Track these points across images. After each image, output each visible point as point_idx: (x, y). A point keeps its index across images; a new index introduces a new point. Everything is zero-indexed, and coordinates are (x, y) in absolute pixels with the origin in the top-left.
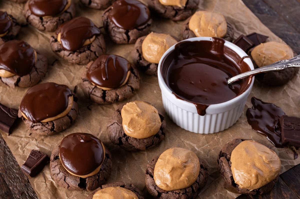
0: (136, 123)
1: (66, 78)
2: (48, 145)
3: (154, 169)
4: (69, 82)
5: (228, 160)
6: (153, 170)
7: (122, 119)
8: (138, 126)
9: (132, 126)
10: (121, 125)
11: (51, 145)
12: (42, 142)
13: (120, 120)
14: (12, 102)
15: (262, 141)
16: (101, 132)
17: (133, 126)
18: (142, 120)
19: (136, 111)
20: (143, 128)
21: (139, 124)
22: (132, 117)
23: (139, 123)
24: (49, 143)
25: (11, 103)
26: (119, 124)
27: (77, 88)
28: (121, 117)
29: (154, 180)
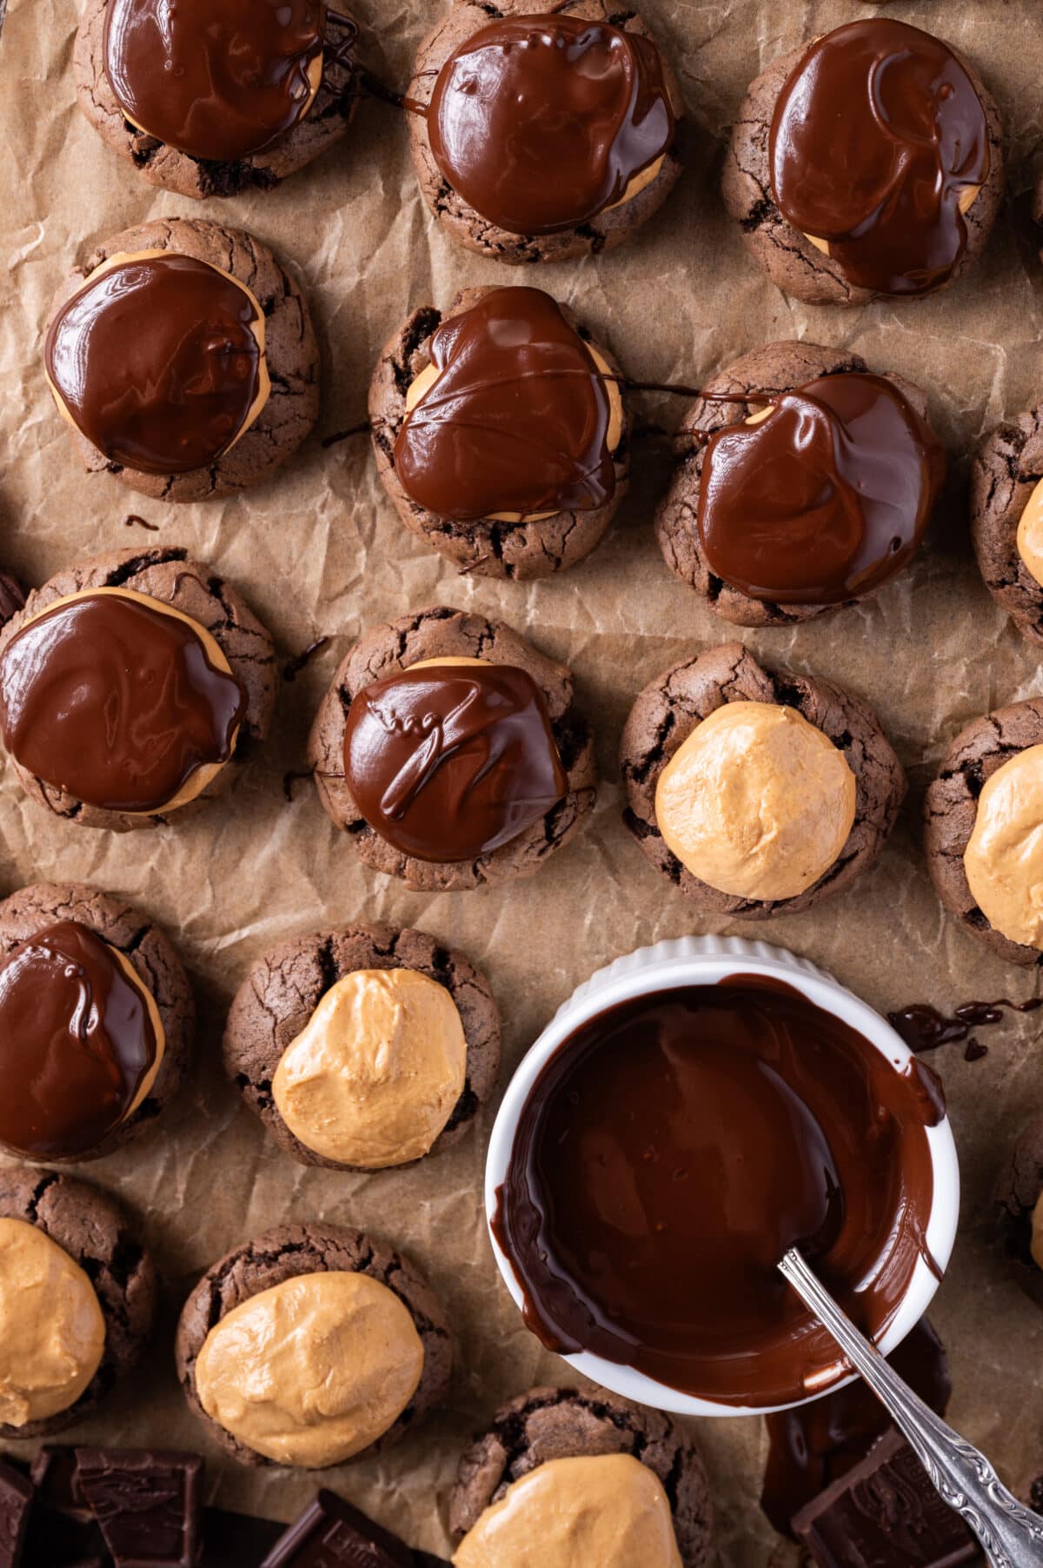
0: (324, 1099)
1: (322, 560)
2: (22, 832)
3: (242, 1301)
4: (316, 593)
5: (508, 1476)
6: (238, 1300)
7: (306, 1024)
8: (320, 1118)
9: (300, 1102)
10: (280, 1046)
11: (35, 845)
12: (14, 799)
13: (293, 1023)
14: (46, 509)
15: (743, 1447)
16: (245, 932)
17: (306, 1103)
18: (353, 1109)
19: (369, 1058)
20: (334, 1140)
21: (332, 1114)
22: (332, 1069)
23: (334, 1110)
24: (32, 829)
25: (38, 512)
26: (277, 1034)
27: (325, 651)
28: (310, 1015)
29: (206, 1335)
